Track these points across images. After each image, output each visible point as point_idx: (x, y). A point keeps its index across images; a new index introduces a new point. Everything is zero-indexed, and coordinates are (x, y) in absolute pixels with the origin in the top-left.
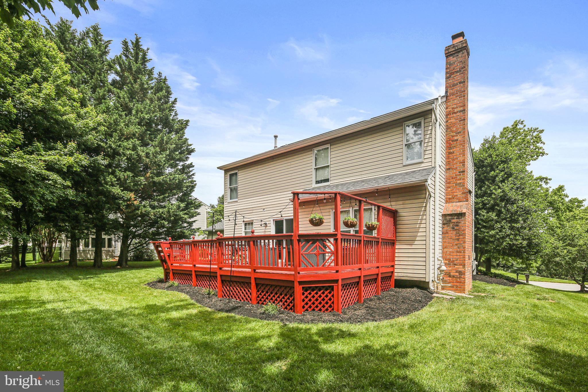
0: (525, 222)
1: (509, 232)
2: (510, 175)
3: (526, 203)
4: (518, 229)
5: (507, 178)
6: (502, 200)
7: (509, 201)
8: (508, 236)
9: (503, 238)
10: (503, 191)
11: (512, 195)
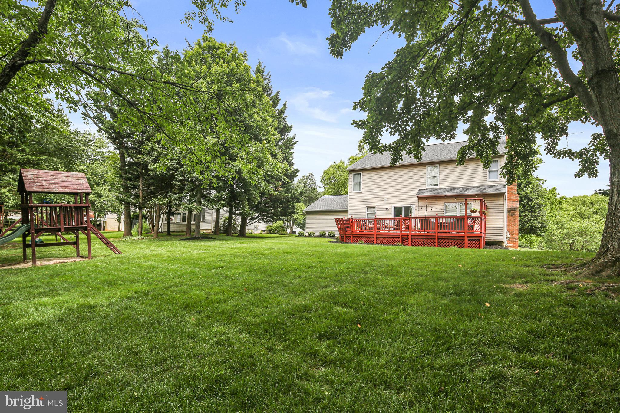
0: (539, 213)
1: (530, 218)
2: (530, 183)
3: (539, 201)
4: (535, 217)
5: (528, 185)
6: (526, 198)
7: (529, 199)
8: (530, 221)
9: (526, 222)
10: (526, 193)
11: (532, 195)
